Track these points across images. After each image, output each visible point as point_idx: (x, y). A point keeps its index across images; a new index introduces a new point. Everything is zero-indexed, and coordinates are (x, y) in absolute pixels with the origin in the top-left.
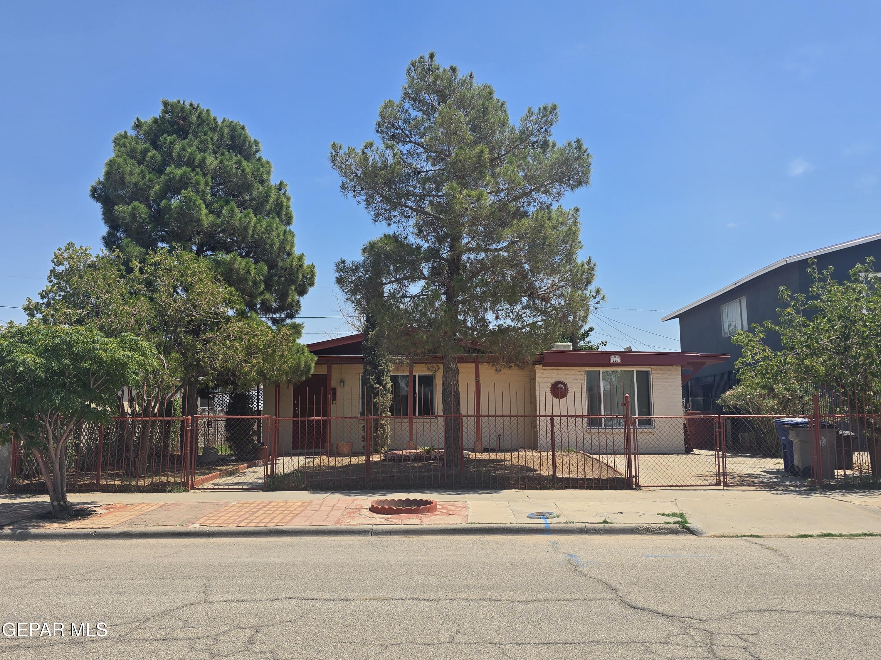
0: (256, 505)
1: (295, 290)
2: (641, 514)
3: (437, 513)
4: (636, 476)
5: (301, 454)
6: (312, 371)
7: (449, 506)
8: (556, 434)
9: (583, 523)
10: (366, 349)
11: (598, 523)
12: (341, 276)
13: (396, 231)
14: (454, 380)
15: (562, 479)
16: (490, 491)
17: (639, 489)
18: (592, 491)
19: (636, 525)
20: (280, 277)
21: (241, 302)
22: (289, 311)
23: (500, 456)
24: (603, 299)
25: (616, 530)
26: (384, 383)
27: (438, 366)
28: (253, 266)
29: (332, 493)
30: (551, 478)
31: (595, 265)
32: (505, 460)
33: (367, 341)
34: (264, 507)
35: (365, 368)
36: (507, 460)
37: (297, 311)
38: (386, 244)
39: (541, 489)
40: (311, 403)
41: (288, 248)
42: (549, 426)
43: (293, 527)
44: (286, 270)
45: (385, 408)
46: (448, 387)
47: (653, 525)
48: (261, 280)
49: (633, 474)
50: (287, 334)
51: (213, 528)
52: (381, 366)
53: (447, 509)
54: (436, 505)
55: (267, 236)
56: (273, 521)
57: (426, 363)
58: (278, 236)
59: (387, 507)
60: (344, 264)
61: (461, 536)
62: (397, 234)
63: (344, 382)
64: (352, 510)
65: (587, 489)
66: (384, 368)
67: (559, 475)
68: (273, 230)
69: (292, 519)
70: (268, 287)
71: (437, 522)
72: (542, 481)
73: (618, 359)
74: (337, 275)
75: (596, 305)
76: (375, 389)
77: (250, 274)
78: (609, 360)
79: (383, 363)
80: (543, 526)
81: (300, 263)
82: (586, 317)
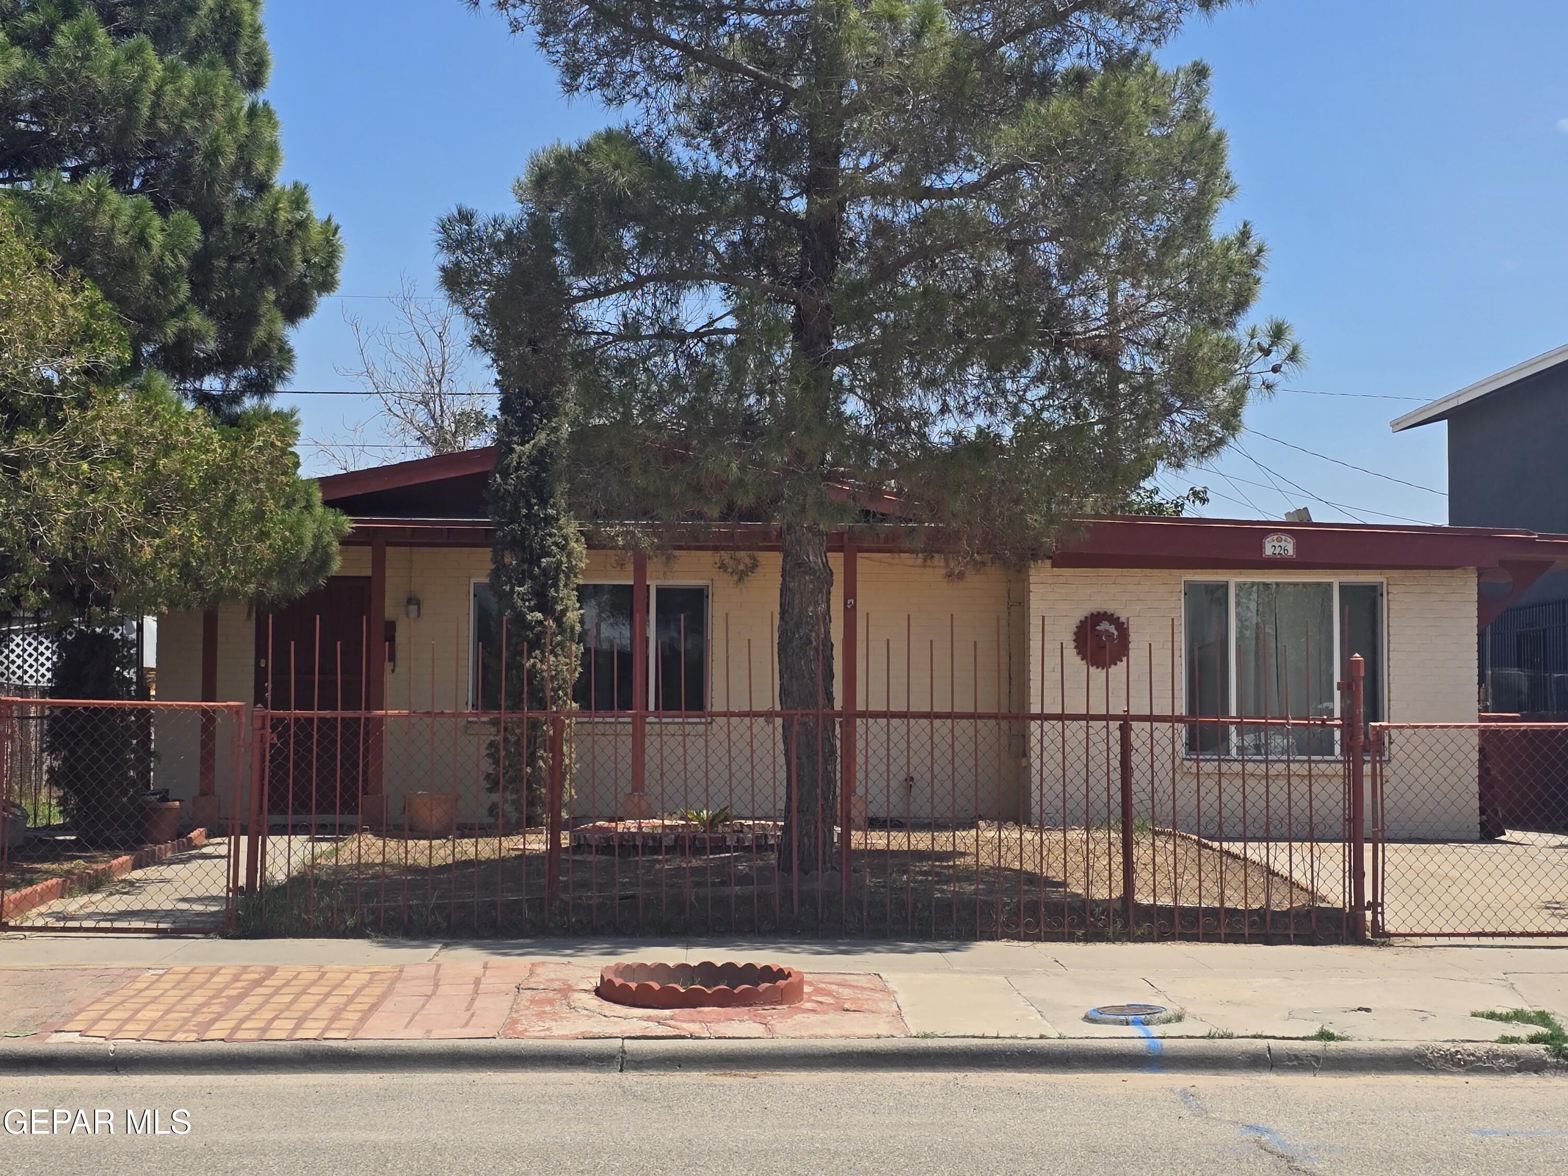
0: (228, 978)
1: (277, 302)
2: (1424, 1015)
3: (808, 1005)
4: (1374, 905)
5: (296, 830)
6: (336, 566)
7: (834, 987)
8: (1137, 775)
9: (1260, 1037)
10: (503, 498)
11: (1303, 1039)
12: (457, 264)
13: (632, 123)
14: (817, 604)
15: (1151, 912)
16: (936, 945)
17: (1383, 944)
18: (1242, 947)
19: (1417, 1044)
20: (232, 259)
21: (121, 338)
22: (254, 371)
23: (943, 841)
24: (1293, 356)
25: (1360, 1060)
26: (559, 608)
27: (754, 558)
28: (157, 222)
29: (446, 946)
30: (1118, 906)
31: (1260, 250)
32: (955, 854)
33: (505, 475)
34: (258, 983)
35: (497, 560)
36: (963, 854)
37: (281, 369)
38: (616, 166)
39: (1088, 939)
40: (328, 669)
41: (260, 166)
42: (1117, 749)
43: (379, 1043)
44: (252, 237)
45: (560, 688)
46: (798, 625)
47: (1468, 1046)
48: (180, 267)
49: (1368, 897)
50: (273, 445)
51: (126, 1044)
52: (549, 554)
53: (829, 993)
54: (801, 982)
55: (197, 124)
56: (308, 1024)
57: (716, 549)
58: (232, 123)
59: (656, 986)
60: (469, 224)
61: (895, 1074)
62: (639, 130)
63: (418, 603)
64: (541, 995)
65: (1226, 942)
66: (561, 562)
67: (1143, 898)
68: (214, 107)
69: (363, 1020)
70: (200, 294)
71: (818, 1031)
72: (1092, 915)
73: (1288, 547)
74: (445, 259)
75: (1271, 377)
76: (529, 626)
77: (148, 247)
78: (1261, 548)
79: (556, 544)
80: (1140, 1045)
81: (299, 215)
82: (1234, 412)
